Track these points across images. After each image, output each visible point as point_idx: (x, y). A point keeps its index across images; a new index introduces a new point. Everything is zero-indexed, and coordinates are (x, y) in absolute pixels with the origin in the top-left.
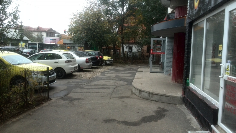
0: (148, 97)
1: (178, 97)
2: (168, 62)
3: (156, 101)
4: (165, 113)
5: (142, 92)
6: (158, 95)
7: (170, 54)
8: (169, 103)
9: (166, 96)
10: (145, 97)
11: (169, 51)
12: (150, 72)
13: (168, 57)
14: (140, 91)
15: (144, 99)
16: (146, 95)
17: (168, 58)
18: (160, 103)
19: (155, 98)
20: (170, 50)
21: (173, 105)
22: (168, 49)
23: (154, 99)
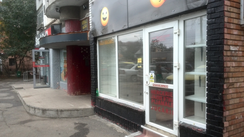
0: (56, 115)
1: (90, 108)
2: (56, 75)
3: (67, 118)
4: (86, 127)
5: (47, 112)
6: (68, 110)
7: (57, 67)
8: (81, 116)
9: (77, 110)
10: (52, 116)
11: (56, 64)
12: (34, 88)
13: (56, 69)
14: (44, 111)
15: (51, 118)
16: (53, 114)
17: (55, 71)
18: (72, 119)
19: (65, 114)
20: (57, 62)
21: (86, 117)
22: (54, 61)
23: (63, 116)
